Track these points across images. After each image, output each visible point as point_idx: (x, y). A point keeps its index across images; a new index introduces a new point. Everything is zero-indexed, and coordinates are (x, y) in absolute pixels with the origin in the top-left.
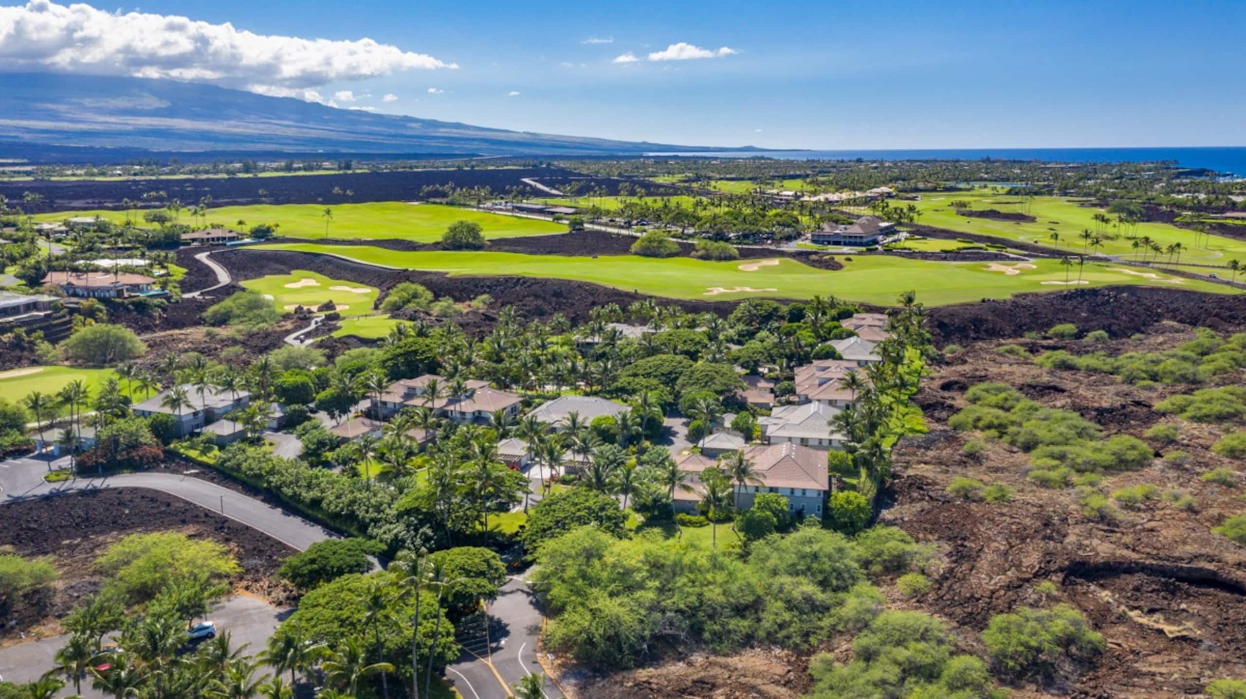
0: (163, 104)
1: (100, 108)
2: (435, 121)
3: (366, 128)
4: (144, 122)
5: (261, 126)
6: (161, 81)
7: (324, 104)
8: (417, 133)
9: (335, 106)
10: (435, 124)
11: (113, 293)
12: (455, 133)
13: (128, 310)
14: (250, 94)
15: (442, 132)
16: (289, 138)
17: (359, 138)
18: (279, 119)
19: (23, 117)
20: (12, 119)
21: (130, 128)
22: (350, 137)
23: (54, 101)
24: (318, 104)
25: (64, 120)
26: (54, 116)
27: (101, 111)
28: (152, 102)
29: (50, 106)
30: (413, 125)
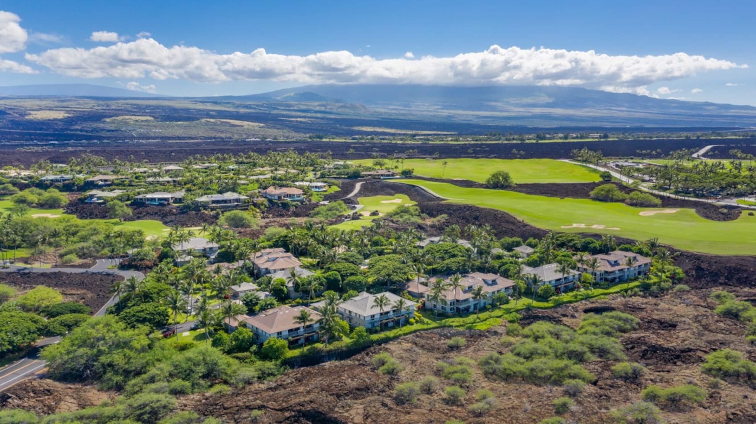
0: (551, 100)
1: (518, 104)
2: (729, 105)
3: (676, 111)
4: (537, 111)
5: (605, 111)
6: (550, 87)
7: (649, 96)
8: (714, 113)
9: (657, 97)
10: (728, 107)
11: (276, 197)
12: (743, 112)
13: (279, 206)
14: (603, 92)
15: (733, 112)
16: (619, 118)
17: (667, 117)
18: (618, 106)
19: (479, 108)
20: (473, 111)
21: (530, 114)
22: (662, 117)
23: (496, 101)
24: (646, 96)
25: (498, 111)
26: (494, 109)
27: (517, 105)
28: (546, 99)
29: (493, 104)
30: (711, 108)
